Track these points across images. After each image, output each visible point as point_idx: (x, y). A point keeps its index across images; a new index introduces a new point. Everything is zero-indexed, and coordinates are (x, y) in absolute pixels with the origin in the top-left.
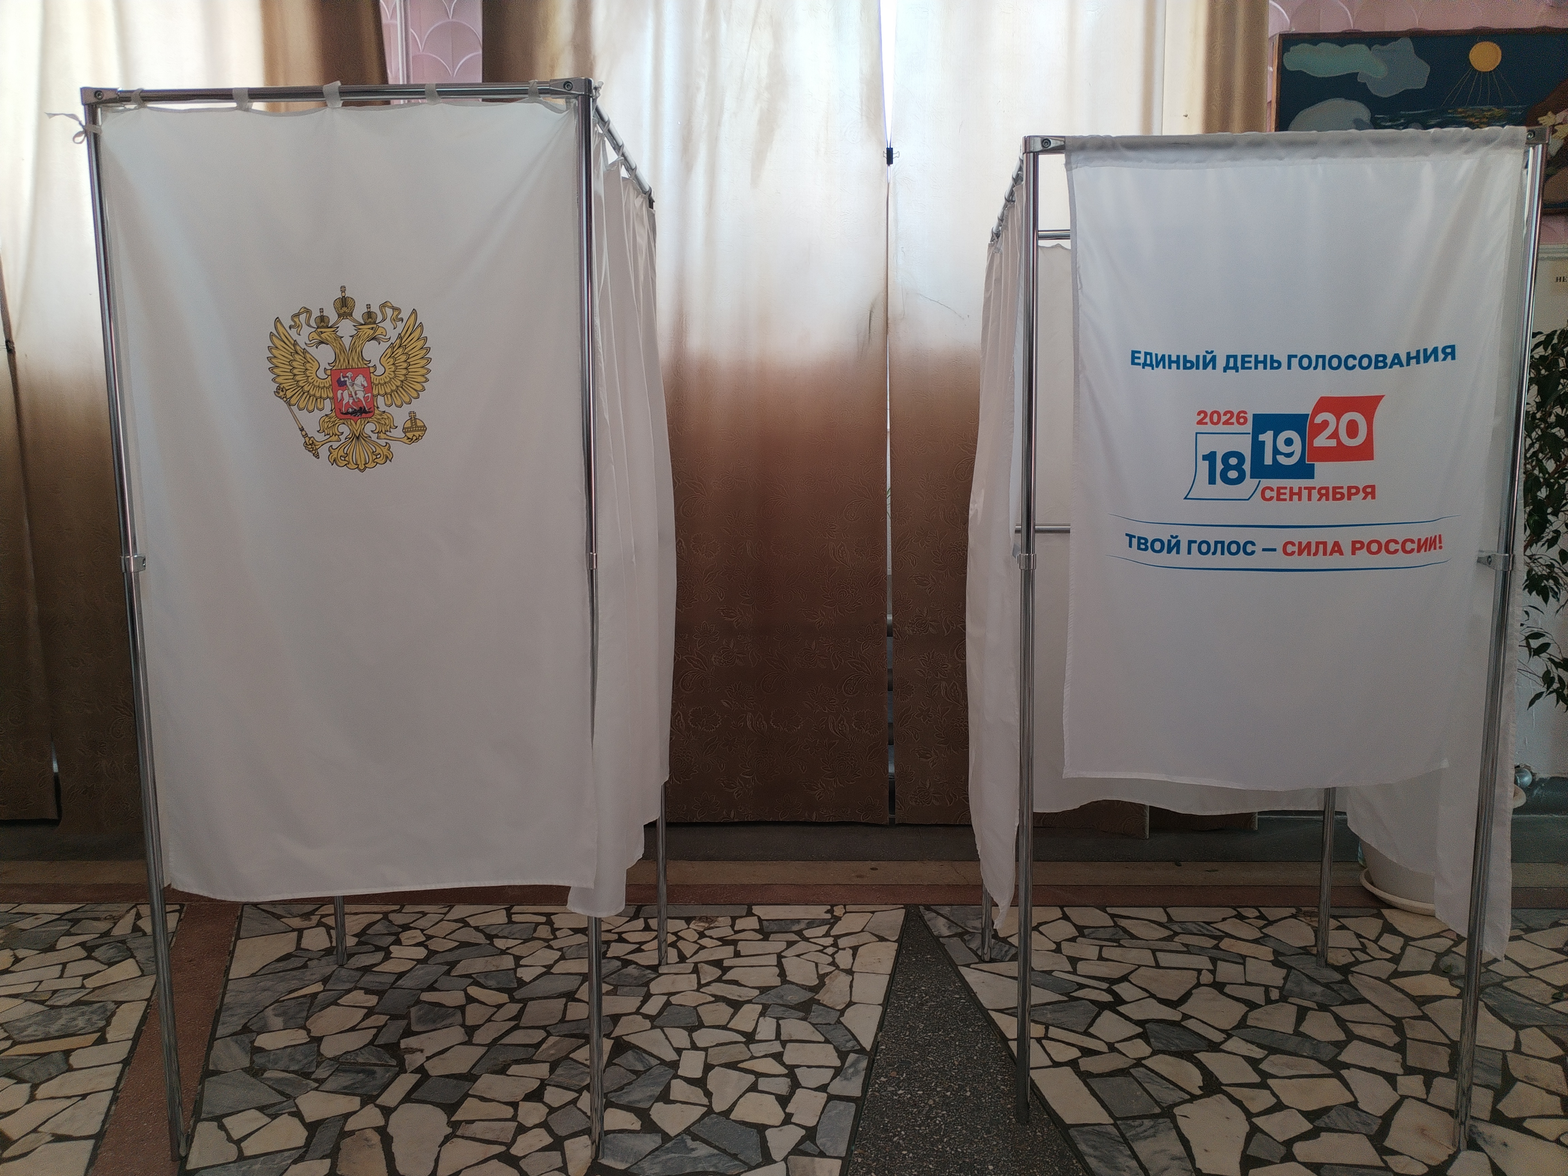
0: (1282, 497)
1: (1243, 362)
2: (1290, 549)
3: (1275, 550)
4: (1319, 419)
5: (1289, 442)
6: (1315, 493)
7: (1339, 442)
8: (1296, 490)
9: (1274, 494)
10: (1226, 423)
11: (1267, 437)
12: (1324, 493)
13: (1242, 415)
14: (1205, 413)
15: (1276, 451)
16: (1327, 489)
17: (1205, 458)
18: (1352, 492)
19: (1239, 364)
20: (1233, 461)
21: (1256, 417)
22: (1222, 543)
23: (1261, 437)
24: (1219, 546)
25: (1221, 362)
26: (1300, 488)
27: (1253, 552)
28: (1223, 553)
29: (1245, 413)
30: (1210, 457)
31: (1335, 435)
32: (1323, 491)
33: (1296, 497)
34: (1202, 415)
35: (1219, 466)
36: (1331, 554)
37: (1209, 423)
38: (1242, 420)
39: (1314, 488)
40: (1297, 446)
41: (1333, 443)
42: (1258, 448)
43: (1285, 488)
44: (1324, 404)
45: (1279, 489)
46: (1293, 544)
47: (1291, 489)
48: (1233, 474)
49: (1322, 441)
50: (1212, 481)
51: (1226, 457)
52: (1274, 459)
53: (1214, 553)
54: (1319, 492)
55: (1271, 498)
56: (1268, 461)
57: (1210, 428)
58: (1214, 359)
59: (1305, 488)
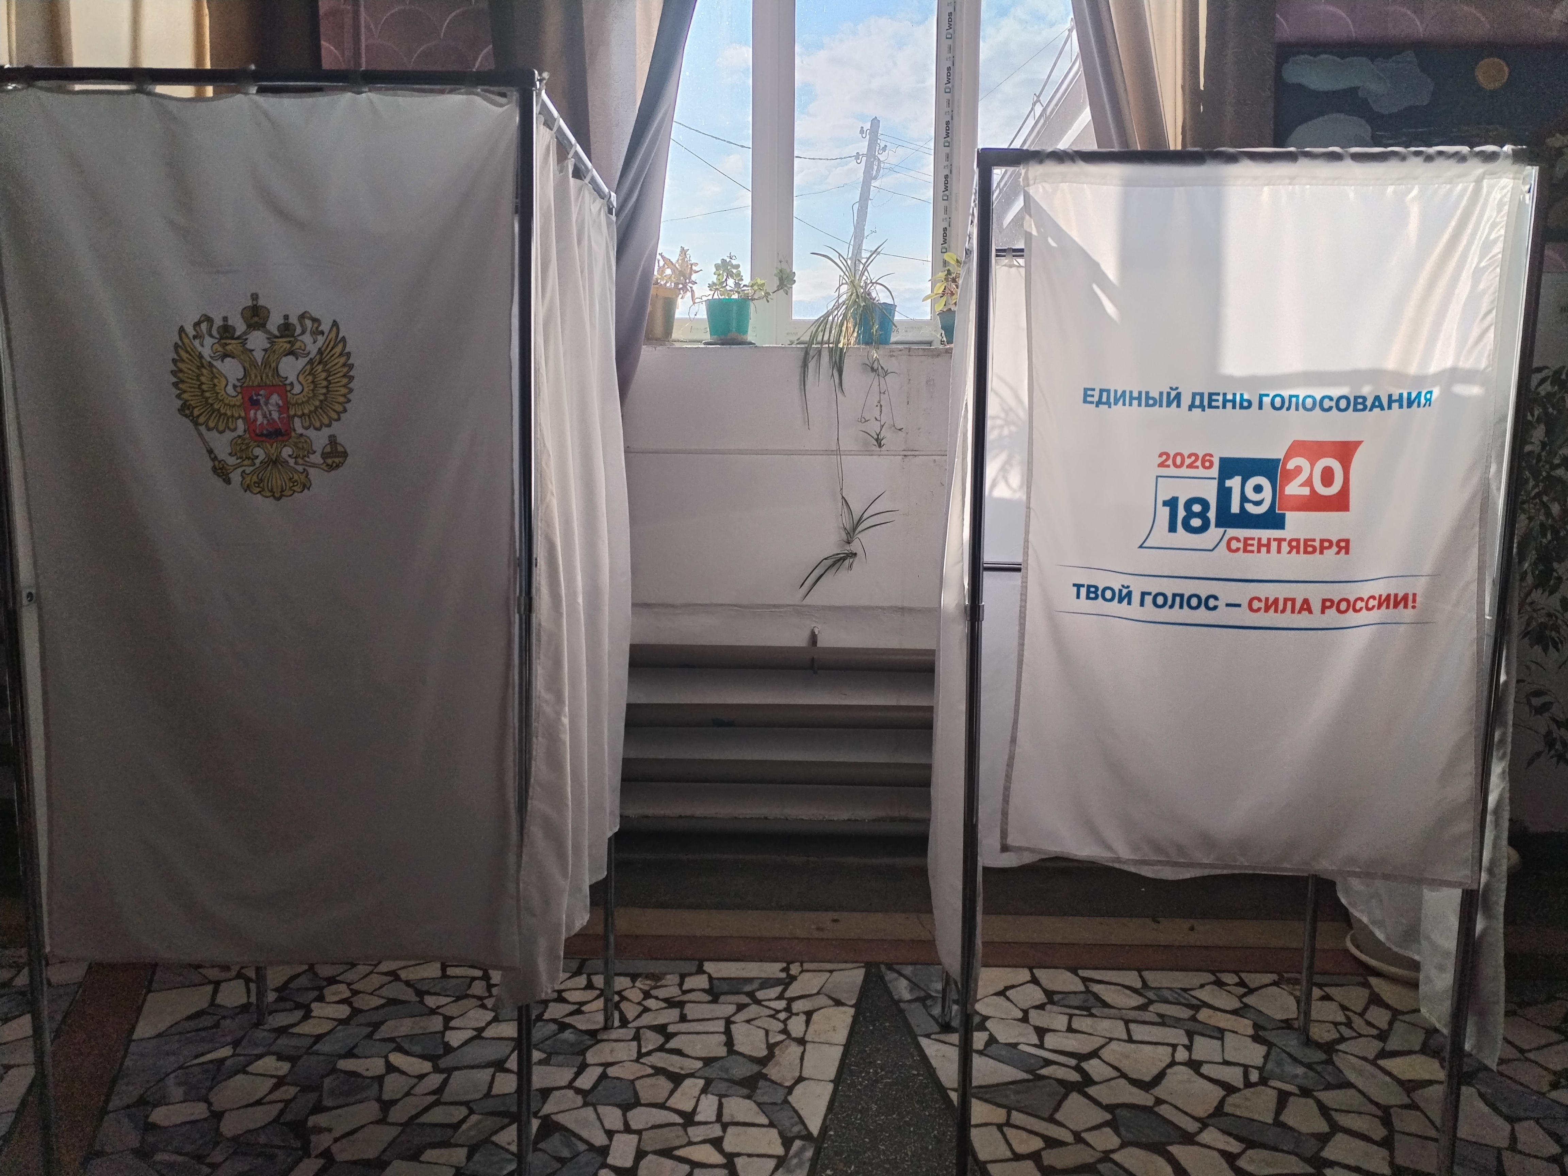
0: (1249, 548)
1: (1210, 400)
2: (1256, 604)
3: (1239, 605)
4: (1291, 465)
5: (1258, 489)
6: (1285, 547)
7: (1313, 490)
8: (1264, 541)
9: (1241, 545)
10: (1190, 466)
11: (1234, 483)
12: (1295, 546)
13: (1208, 458)
14: (1168, 455)
15: (1244, 499)
16: (1298, 541)
17: (1165, 504)
18: (1325, 545)
19: (1206, 403)
20: (1197, 508)
21: (1224, 461)
22: (1182, 596)
23: (1228, 483)
24: (1178, 599)
25: (1186, 401)
26: (1269, 540)
27: (1215, 608)
28: (1181, 607)
29: (1211, 456)
30: (1172, 503)
31: (1309, 482)
32: (1294, 544)
33: (1264, 549)
34: (1164, 457)
35: (1181, 513)
36: (1299, 612)
37: (1172, 466)
38: (1207, 464)
39: (1285, 540)
40: (1267, 494)
41: (1306, 491)
42: (1224, 494)
43: (1253, 539)
44: (1298, 448)
45: (1246, 539)
46: (1259, 600)
47: (1260, 539)
48: (1196, 522)
49: (1294, 489)
50: (1172, 528)
51: (1189, 503)
52: (1242, 507)
53: (1171, 607)
54: (1290, 544)
55: (1238, 549)
56: (1235, 508)
57: (1172, 471)
58: (1178, 396)
59: (1275, 540)
